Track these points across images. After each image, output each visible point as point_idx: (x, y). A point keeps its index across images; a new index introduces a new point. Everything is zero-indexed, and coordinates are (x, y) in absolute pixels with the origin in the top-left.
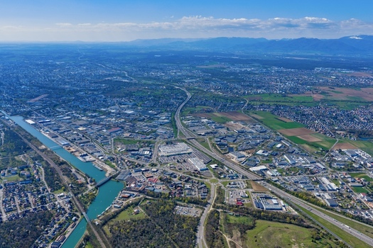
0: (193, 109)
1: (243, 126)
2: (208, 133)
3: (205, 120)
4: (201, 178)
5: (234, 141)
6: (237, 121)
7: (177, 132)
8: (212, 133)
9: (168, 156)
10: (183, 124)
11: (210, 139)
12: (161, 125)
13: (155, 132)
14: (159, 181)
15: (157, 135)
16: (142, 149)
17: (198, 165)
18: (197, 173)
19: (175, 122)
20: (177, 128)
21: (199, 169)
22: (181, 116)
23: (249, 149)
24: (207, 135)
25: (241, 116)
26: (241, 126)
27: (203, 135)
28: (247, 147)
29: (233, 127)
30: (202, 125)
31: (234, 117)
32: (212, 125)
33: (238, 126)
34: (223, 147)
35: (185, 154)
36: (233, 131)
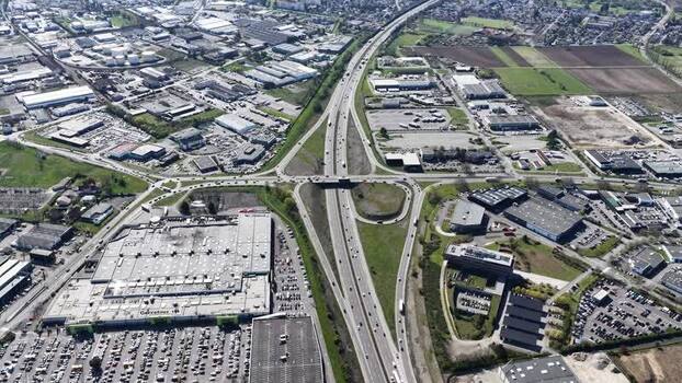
0: (446, 26)
1: (635, 128)
2: (438, 157)
3: (465, 81)
5: (565, 238)
6: (609, 95)
8: (461, 156)
10: (361, 89)
11: (435, 200)
12: (269, 86)
13: (209, 121)
15: (198, 144)
19: (339, 76)
22: (385, 50)
23: (658, 338)
24: (430, 166)
25: (633, 72)
26: (624, 127)
27: (411, 169)
28: (639, 309)
29: (588, 128)
30: (441, 101)
31: (601, 75)
32: (487, 107)
33: (610, 124)
34: (479, 283)
35: (204, 321)
36: (578, 154)
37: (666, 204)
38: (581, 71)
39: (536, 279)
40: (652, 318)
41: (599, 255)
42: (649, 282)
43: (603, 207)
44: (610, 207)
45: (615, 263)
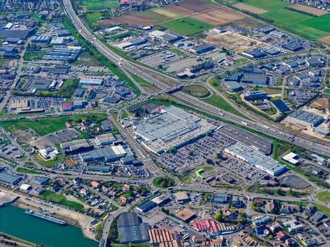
1: (246, 38)
4: (295, 195)
5: (267, 82)
7: (126, 77)
8: (203, 67)
9: (174, 151)
10: (116, 51)
13: (76, 84)
14: (222, 226)
15: (93, 95)
16: (97, 141)
17: (261, 163)
18: (276, 184)
19: (95, 48)
20: (115, 66)
21: (271, 173)
23: (314, 98)
24: (197, 74)
25: (217, 11)
26: (242, 40)
27: (193, 77)
28: (304, 94)
29: (230, 43)
30: (161, 47)
31: (206, 16)
32: (183, 45)
33: (236, 40)
34: (260, 101)
35: (202, 136)
36: (239, 54)
37: (284, 64)
38: (197, 16)
39: (273, 96)
40: (308, 94)
41: (281, 84)
42: (300, 87)
43: (267, 70)
44: (269, 69)
45: (287, 85)
